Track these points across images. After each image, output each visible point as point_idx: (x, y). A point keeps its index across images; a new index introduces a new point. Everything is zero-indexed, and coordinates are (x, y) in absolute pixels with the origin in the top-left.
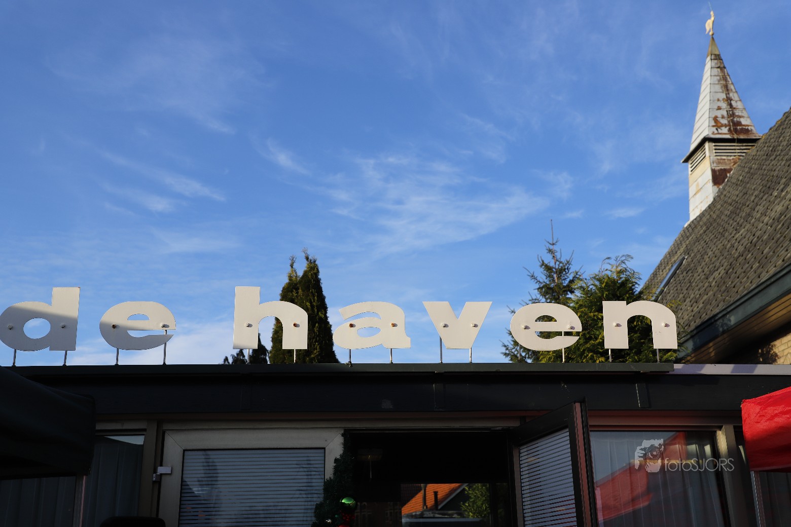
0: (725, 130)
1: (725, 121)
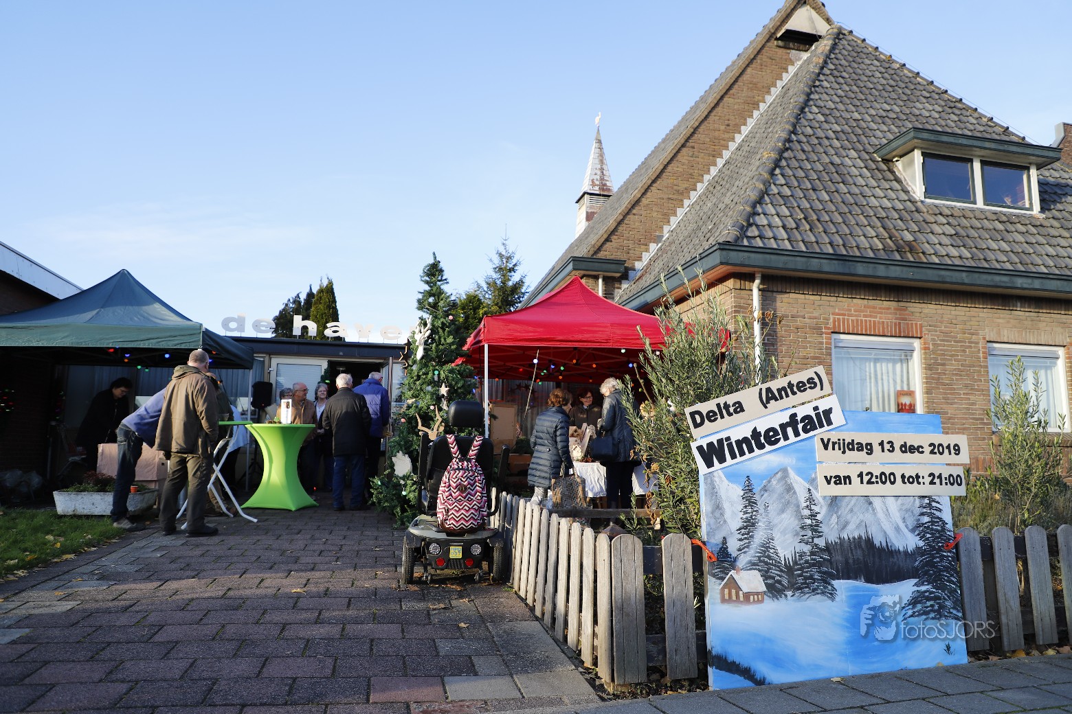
0: (597, 188)
1: (597, 183)
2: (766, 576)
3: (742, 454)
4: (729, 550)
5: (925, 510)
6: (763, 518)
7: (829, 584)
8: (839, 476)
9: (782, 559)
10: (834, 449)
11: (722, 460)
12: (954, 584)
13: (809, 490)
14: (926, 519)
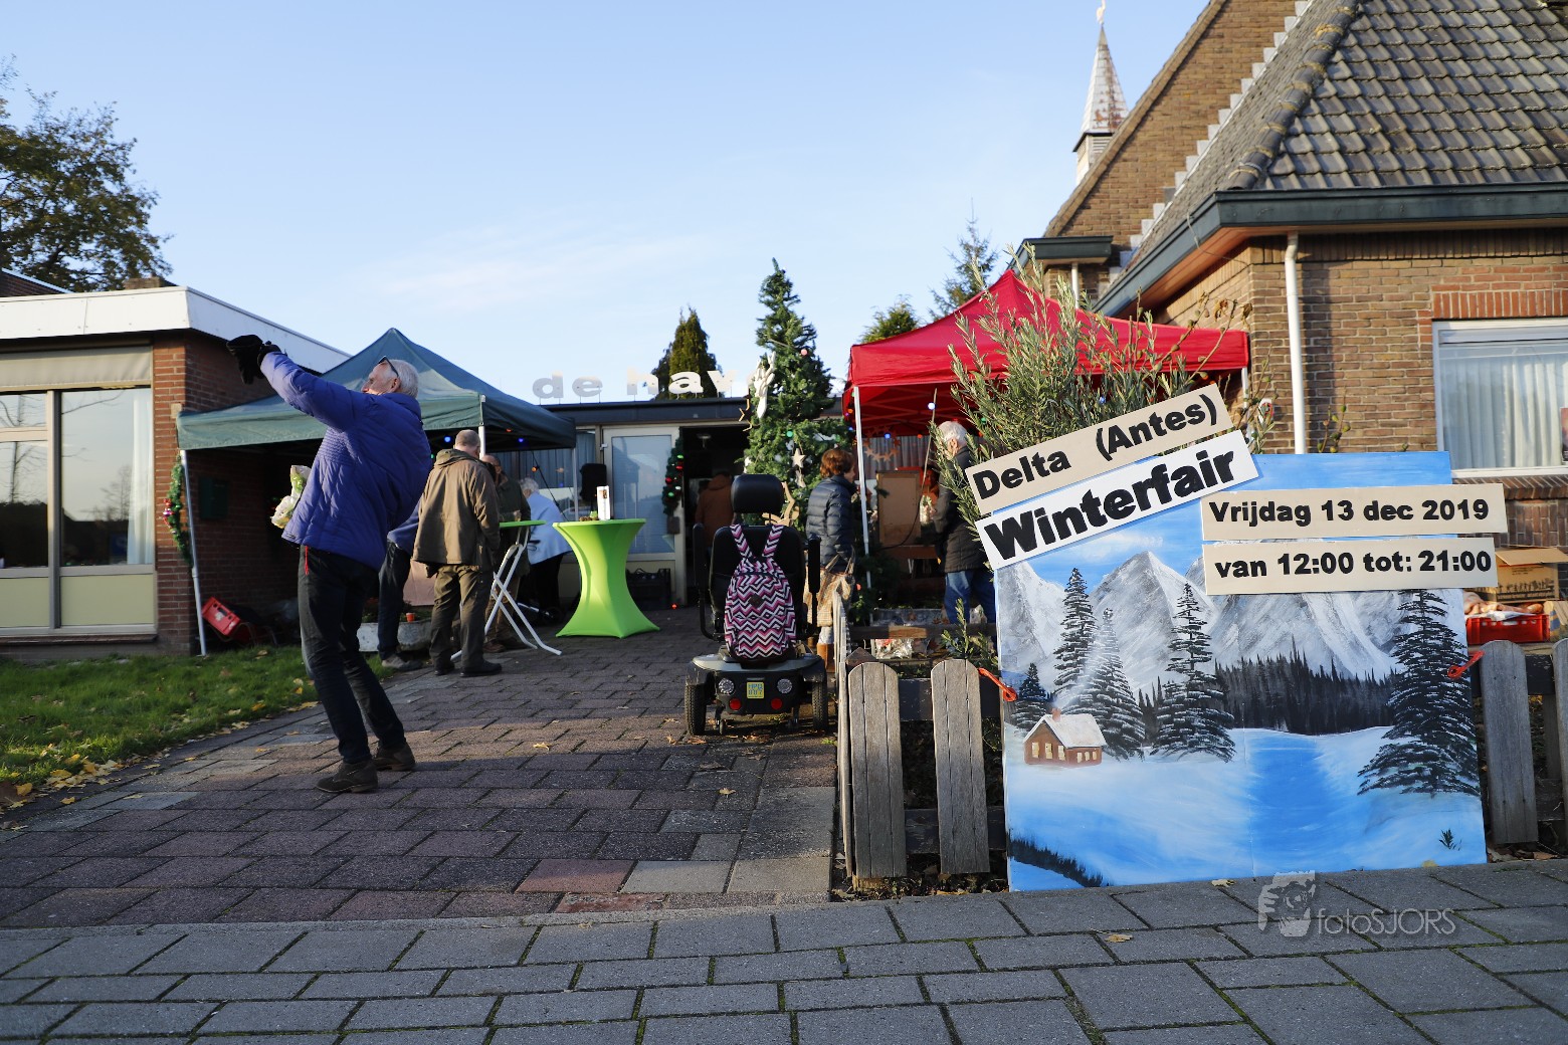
0: (1105, 124)
1: (1105, 115)
2: (1105, 723)
3: (1065, 533)
4: (1042, 683)
5: (1411, 614)
6: (1103, 633)
7: (1221, 735)
8: (1243, 564)
9: (1136, 696)
10: (1234, 519)
11: (1029, 545)
12: (1465, 733)
13: (1188, 588)
14: (1413, 628)
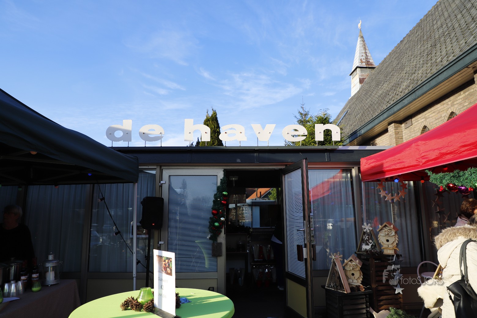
0: (364, 64)
1: (364, 61)
